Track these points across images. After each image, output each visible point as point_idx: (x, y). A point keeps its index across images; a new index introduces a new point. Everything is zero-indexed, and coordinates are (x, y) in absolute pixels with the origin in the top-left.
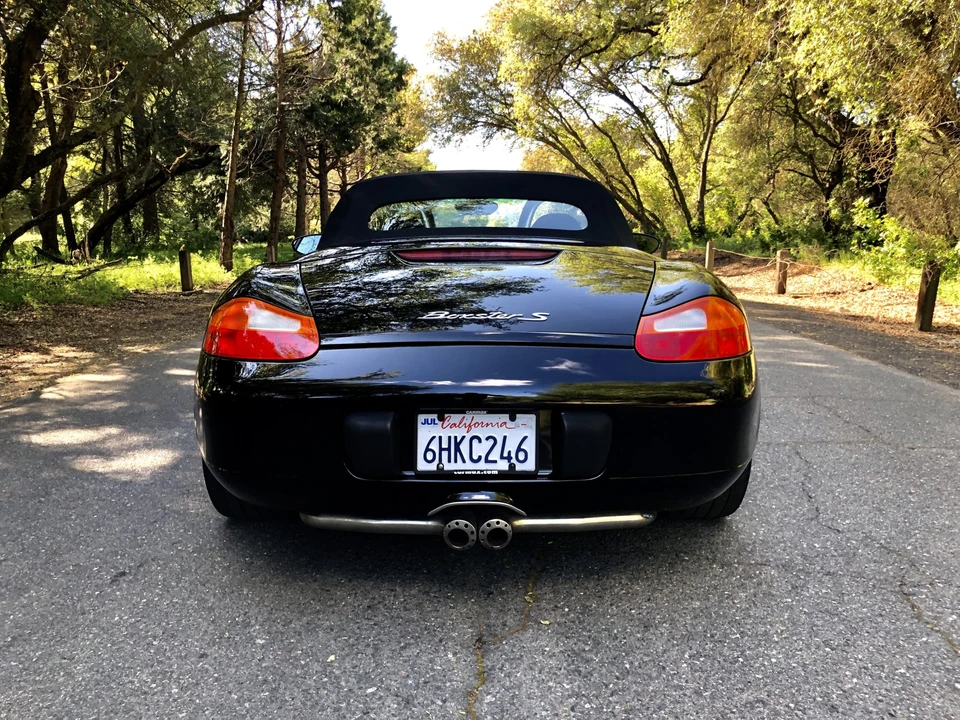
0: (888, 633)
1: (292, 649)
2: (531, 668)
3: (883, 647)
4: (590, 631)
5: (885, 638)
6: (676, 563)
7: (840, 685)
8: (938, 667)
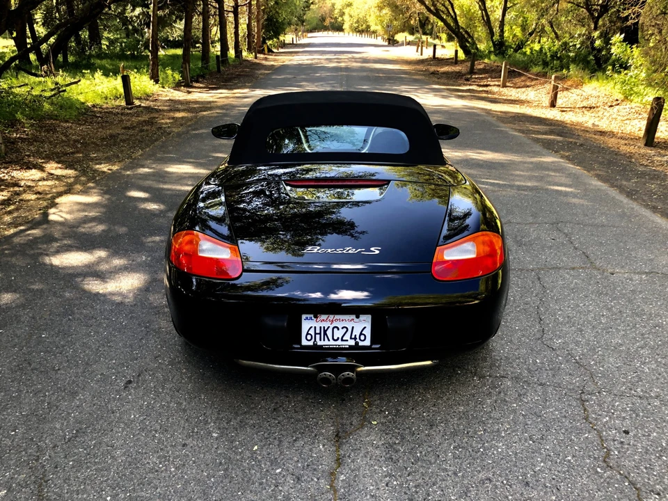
0: (567, 430)
1: (233, 440)
2: (366, 456)
3: (562, 440)
4: (399, 429)
5: (564, 434)
6: (452, 376)
7: (533, 467)
8: (590, 456)
